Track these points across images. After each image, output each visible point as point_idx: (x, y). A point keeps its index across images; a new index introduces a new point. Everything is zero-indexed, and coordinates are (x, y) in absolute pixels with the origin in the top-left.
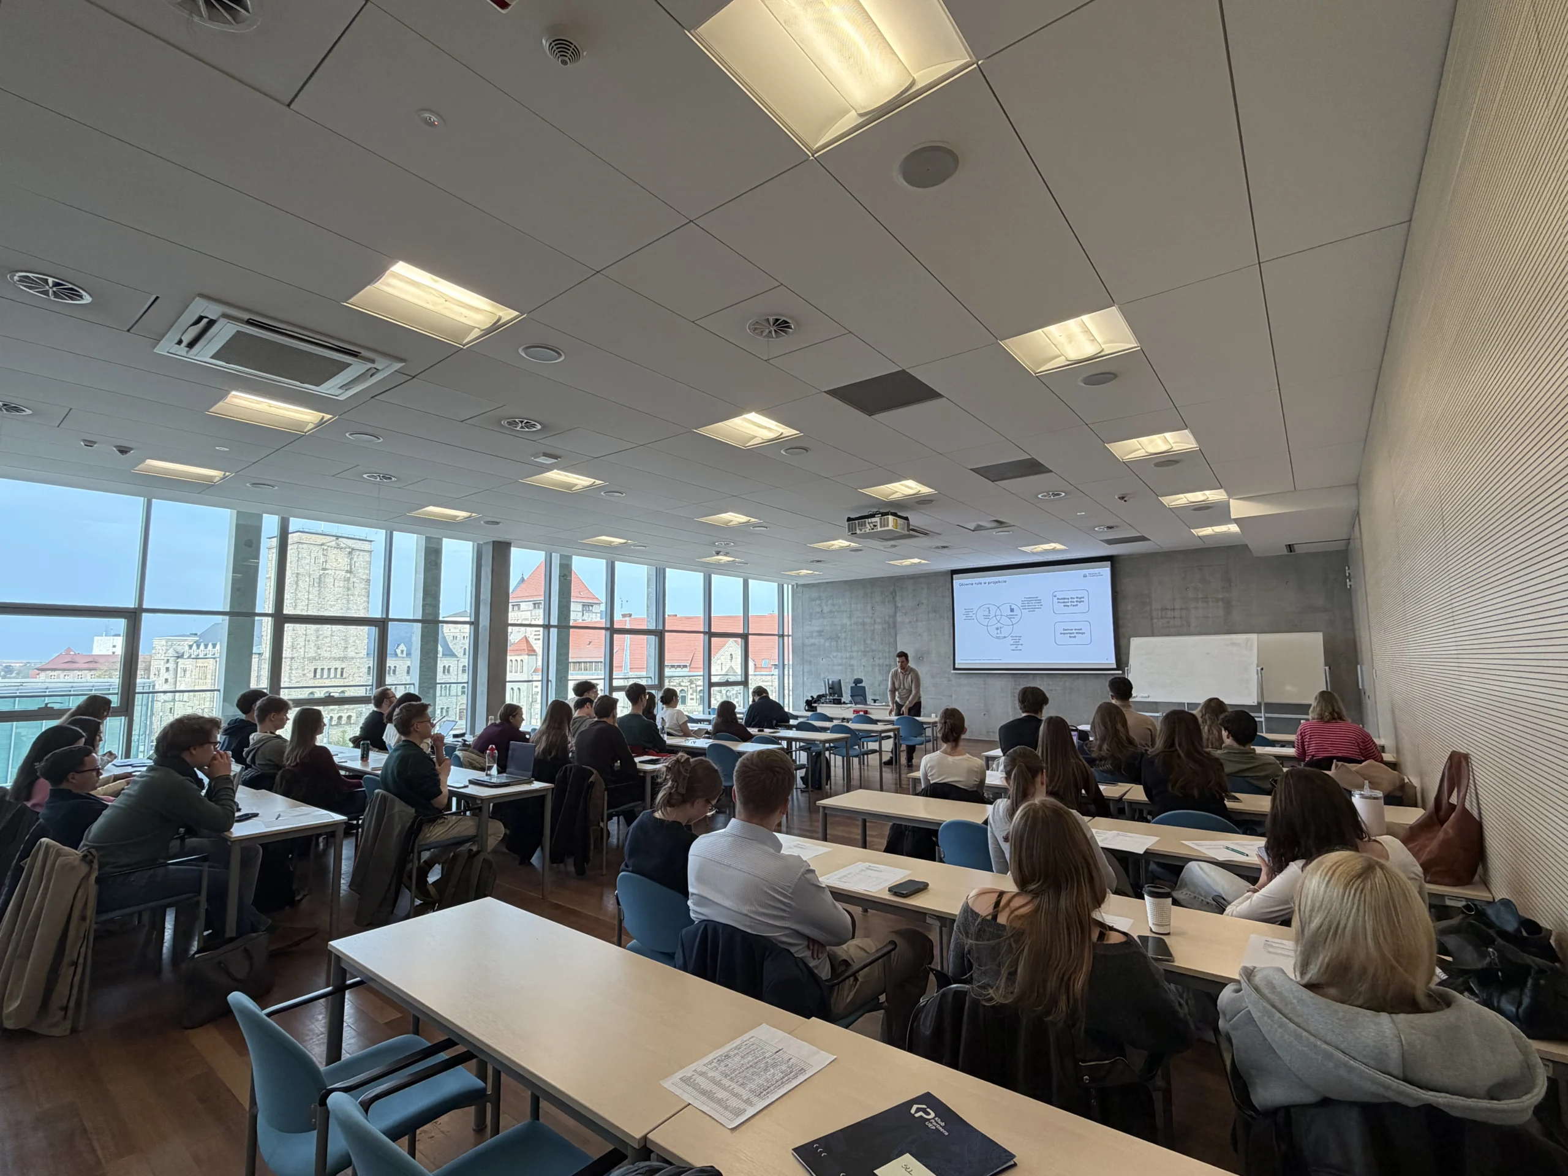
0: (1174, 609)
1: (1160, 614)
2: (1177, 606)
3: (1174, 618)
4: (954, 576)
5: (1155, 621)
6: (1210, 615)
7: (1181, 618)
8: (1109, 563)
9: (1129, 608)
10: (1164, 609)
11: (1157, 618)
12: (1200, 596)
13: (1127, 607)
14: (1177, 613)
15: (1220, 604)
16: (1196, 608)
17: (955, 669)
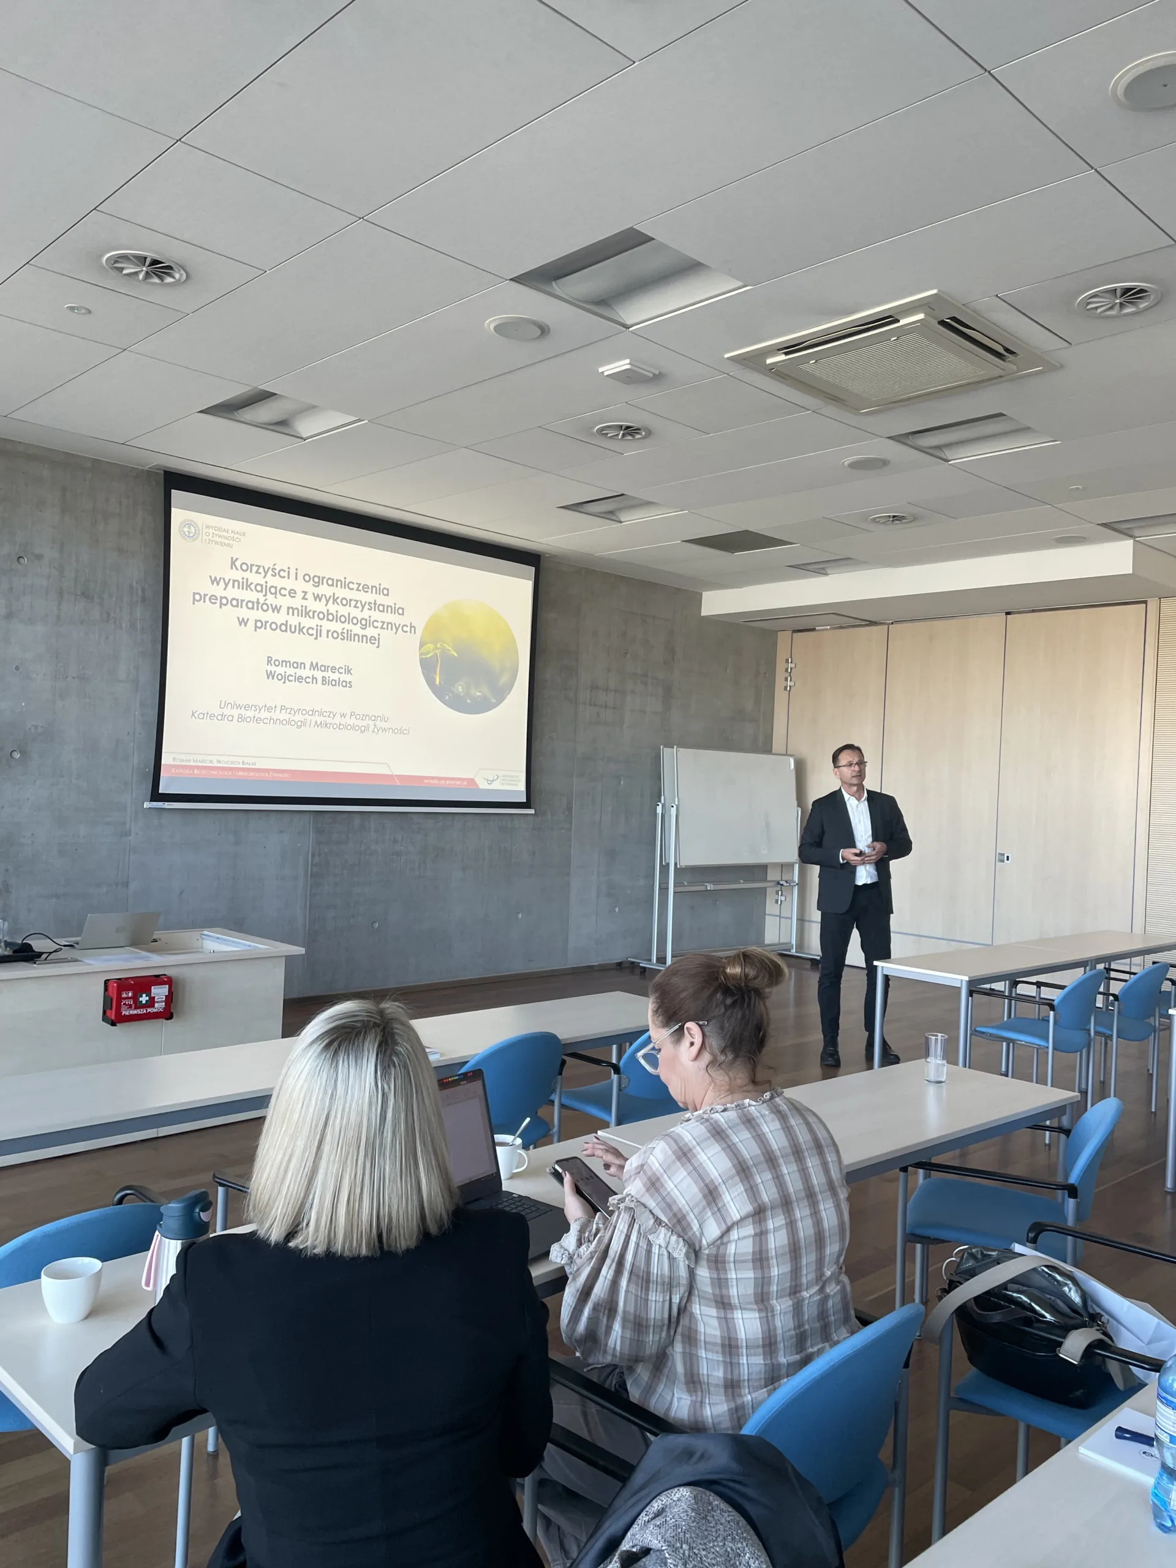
0: (607, 690)
1: (588, 699)
2: (612, 685)
3: (606, 707)
4: (175, 493)
5: (581, 708)
6: (648, 711)
7: (614, 708)
8: (534, 568)
11: (585, 704)
12: (639, 671)
13: (548, 674)
14: (611, 697)
15: (660, 690)
16: (633, 692)
17: (156, 796)
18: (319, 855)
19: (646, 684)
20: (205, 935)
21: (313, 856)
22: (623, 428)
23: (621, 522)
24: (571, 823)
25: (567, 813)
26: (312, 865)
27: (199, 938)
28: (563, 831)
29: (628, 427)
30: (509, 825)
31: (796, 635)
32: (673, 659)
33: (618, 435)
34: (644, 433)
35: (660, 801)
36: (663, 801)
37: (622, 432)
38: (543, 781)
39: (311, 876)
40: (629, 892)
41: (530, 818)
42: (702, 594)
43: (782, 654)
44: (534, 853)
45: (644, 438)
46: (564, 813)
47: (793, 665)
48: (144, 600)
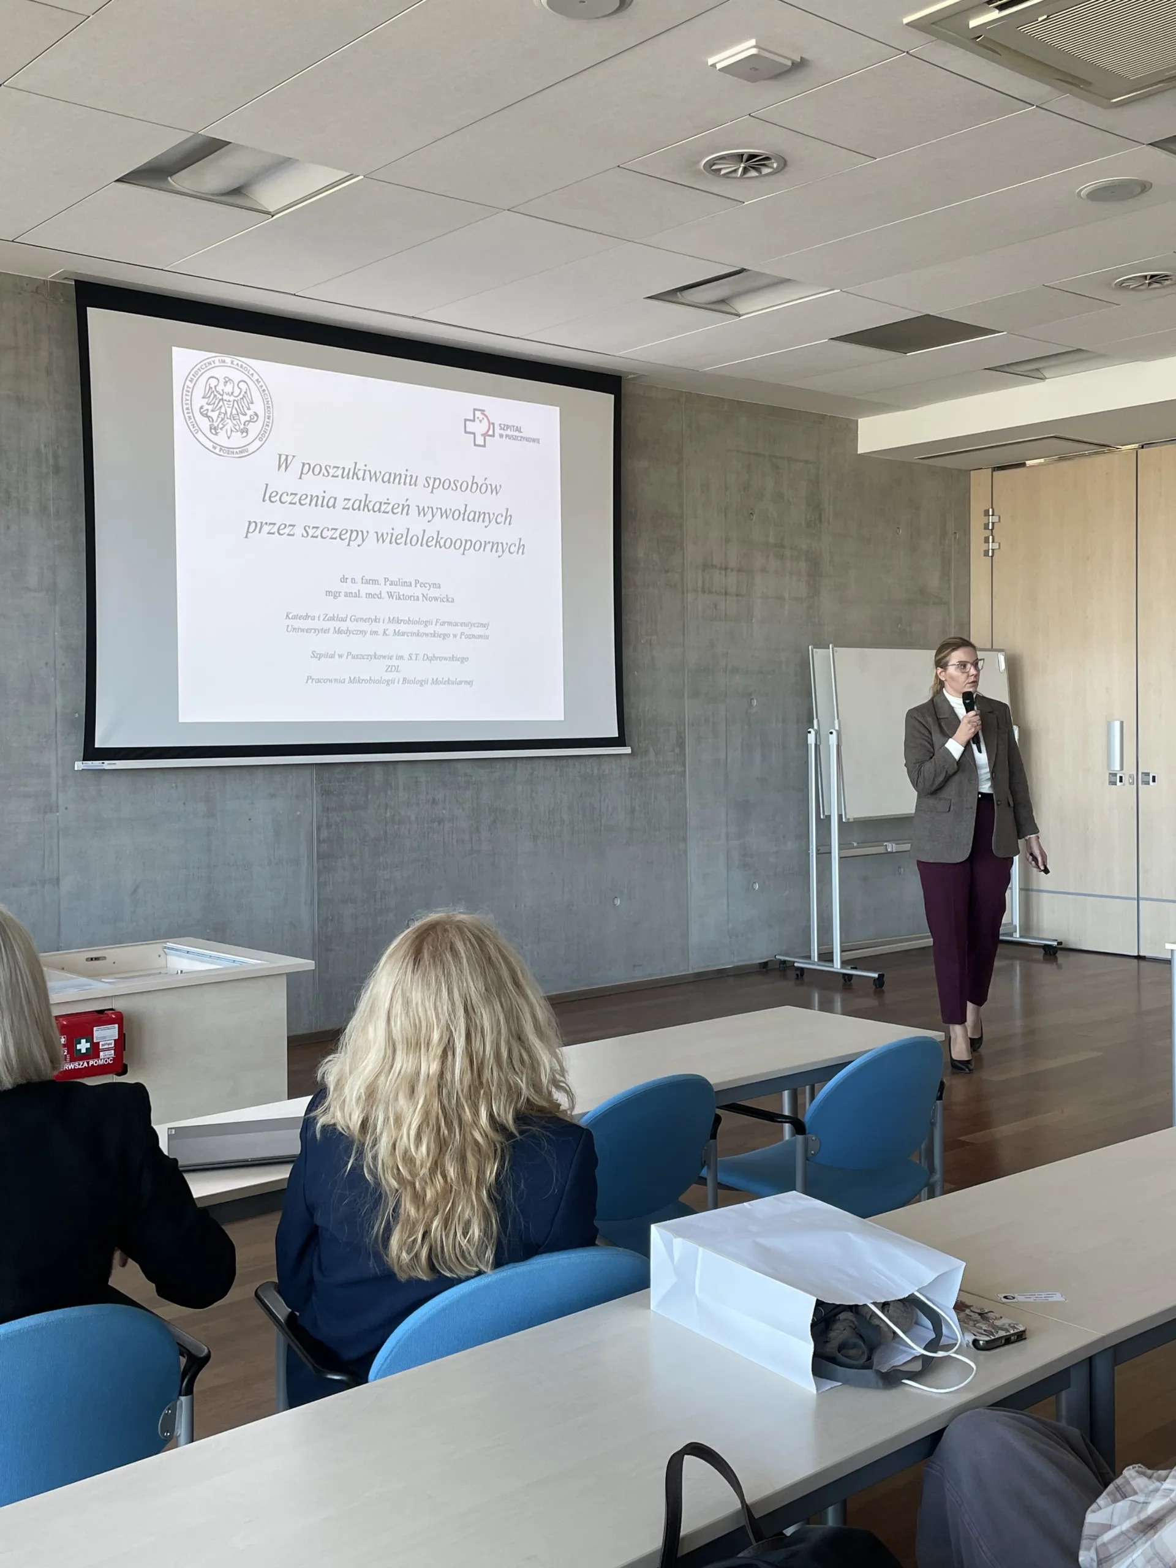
0: (726, 569)
1: (700, 584)
2: (733, 563)
3: (726, 594)
4: (92, 312)
5: (690, 597)
6: (787, 596)
7: (737, 595)
8: (613, 396)
9: (641, 553)
10: (707, 566)
11: (695, 591)
12: (771, 540)
13: (640, 550)
14: (732, 579)
15: (803, 566)
16: (764, 570)
17: (91, 752)
18: (329, 826)
19: (782, 557)
20: (168, 948)
21: (319, 829)
22: (745, 158)
23: (739, 315)
24: (684, 765)
25: (677, 750)
26: (319, 841)
27: (163, 955)
28: (673, 777)
29: (752, 156)
30: (596, 772)
31: (998, 474)
32: (820, 521)
33: (735, 171)
34: (775, 165)
35: (813, 728)
36: (816, 727)
37: (742, 165)
38: (641, 706)
39: (318, 858)
40: (772, 860)
41: (625, 761)
42: (857, 420)
43: (977, 505)
44: (633, 811)
45: (776, 172)
46: (673, 751)
47: (996, 519)
48: (57, 470)
